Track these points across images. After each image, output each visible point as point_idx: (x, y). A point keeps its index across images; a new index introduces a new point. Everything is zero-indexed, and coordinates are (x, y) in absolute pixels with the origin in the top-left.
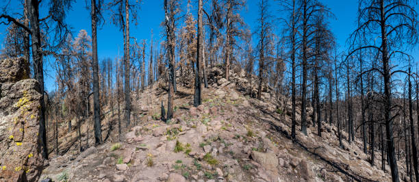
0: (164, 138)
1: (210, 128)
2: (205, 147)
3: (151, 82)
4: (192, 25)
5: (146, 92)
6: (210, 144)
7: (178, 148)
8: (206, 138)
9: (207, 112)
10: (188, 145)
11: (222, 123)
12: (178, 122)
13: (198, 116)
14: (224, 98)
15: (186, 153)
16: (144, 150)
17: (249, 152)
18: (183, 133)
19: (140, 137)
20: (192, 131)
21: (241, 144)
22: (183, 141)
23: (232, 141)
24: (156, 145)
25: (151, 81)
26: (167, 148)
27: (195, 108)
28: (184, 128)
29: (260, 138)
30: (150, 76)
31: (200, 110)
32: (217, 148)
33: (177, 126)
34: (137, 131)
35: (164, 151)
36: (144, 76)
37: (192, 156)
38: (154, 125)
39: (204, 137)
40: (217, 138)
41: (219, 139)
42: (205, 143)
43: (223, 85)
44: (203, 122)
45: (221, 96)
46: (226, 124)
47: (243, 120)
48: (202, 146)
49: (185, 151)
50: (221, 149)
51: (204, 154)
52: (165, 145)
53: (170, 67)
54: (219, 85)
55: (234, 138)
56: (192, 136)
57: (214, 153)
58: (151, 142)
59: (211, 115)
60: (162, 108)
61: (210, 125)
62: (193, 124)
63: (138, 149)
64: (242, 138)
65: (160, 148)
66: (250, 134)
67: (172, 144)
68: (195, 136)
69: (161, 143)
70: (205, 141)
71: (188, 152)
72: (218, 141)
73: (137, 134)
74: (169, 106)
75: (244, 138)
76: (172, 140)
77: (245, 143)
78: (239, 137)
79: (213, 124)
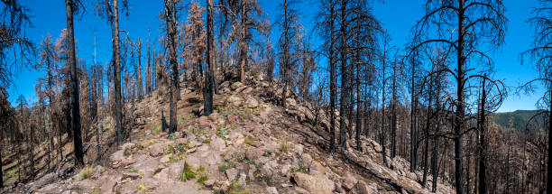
0: (165, 159)
1: (229, 142)
2: (228, 171)
3: (149, 90)
4: (198, 15)
5: (144, 101)
6: (235, 167)
7: (187, 174)
8: (227, 157)
9: (222, 122)
10: (201, 169)
11: (245, 136)
12: (184, 135)
13: (211, 127)
14: (241, 105)
15: (199, 181)
16: (134, 178)
17: (289, 175)
18: (192, 150)
19: (130, 158)
20: (205, 147)
21: (275, 164)
22: (194, 162)
23: (262, 160)
24: (153, 170)
25: (150, 88)
26: (170, 174)
27: (206, 118)
28: (193, 143)
29: (297, 154)
30: (148, 83)
31: (213, 121)
32: (247, 173)
33: (183, 140)
34: (127, 149)
35: (165, 180)
36: (141, 83)
37: (210, 187)
38: (152, 141)
39: (222, 155)
40: (243, 157)
41: (246, 158)
42: (226, 164)
43: (238, 90)
44: (219, 135)
45: (237, 104)
46: (250, 138)
47: (269, 132)
48: (222, 170)
49: (198, 177)
50: (251, 174)
51: (228, 183)
52: (167, 169)
53: (171, 63)
54: (232, 90)
55: (264, 155)
56: (205, 154)
57: (242, 181)
58: (146, 165)
59: (228, 126)
60: (163, 120)
61: (228, 139)
62: (205, 139)
63: (125, 177)
64: (274, 155)
65: (158, 174)
66: (283, 149)
67: (177, 168)
68: (209, 155)
69: (161, 166)
70: (226, 161)
71: (202, 180)
72: (246, 162)
73: (126, 154)
74: (171, 115)
75: (277, 155)
76: (177, 161)
77: (279, 162)
78: (270, 154)
79: (233, 137)
